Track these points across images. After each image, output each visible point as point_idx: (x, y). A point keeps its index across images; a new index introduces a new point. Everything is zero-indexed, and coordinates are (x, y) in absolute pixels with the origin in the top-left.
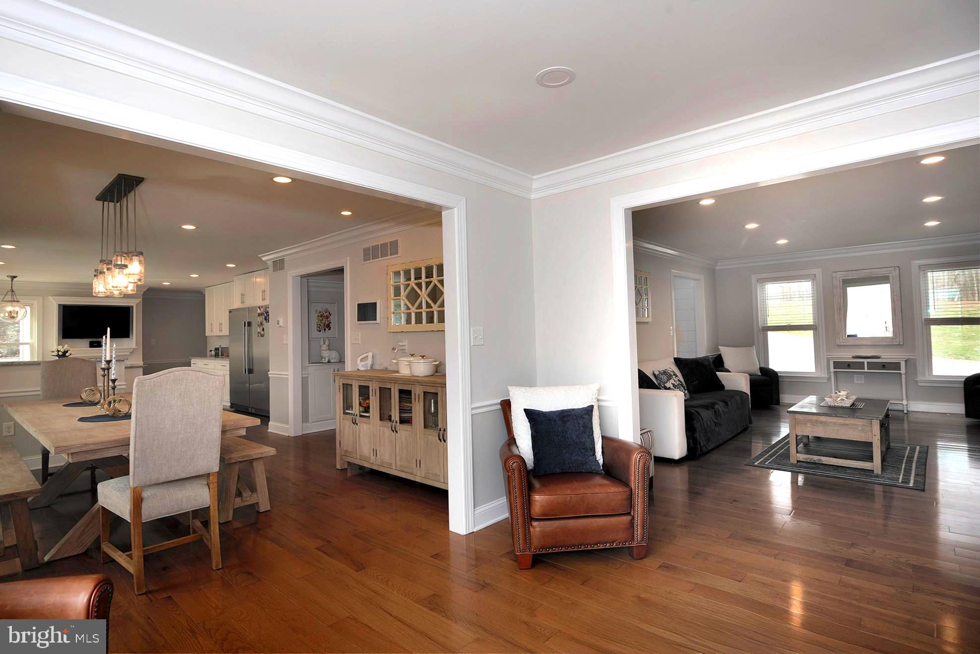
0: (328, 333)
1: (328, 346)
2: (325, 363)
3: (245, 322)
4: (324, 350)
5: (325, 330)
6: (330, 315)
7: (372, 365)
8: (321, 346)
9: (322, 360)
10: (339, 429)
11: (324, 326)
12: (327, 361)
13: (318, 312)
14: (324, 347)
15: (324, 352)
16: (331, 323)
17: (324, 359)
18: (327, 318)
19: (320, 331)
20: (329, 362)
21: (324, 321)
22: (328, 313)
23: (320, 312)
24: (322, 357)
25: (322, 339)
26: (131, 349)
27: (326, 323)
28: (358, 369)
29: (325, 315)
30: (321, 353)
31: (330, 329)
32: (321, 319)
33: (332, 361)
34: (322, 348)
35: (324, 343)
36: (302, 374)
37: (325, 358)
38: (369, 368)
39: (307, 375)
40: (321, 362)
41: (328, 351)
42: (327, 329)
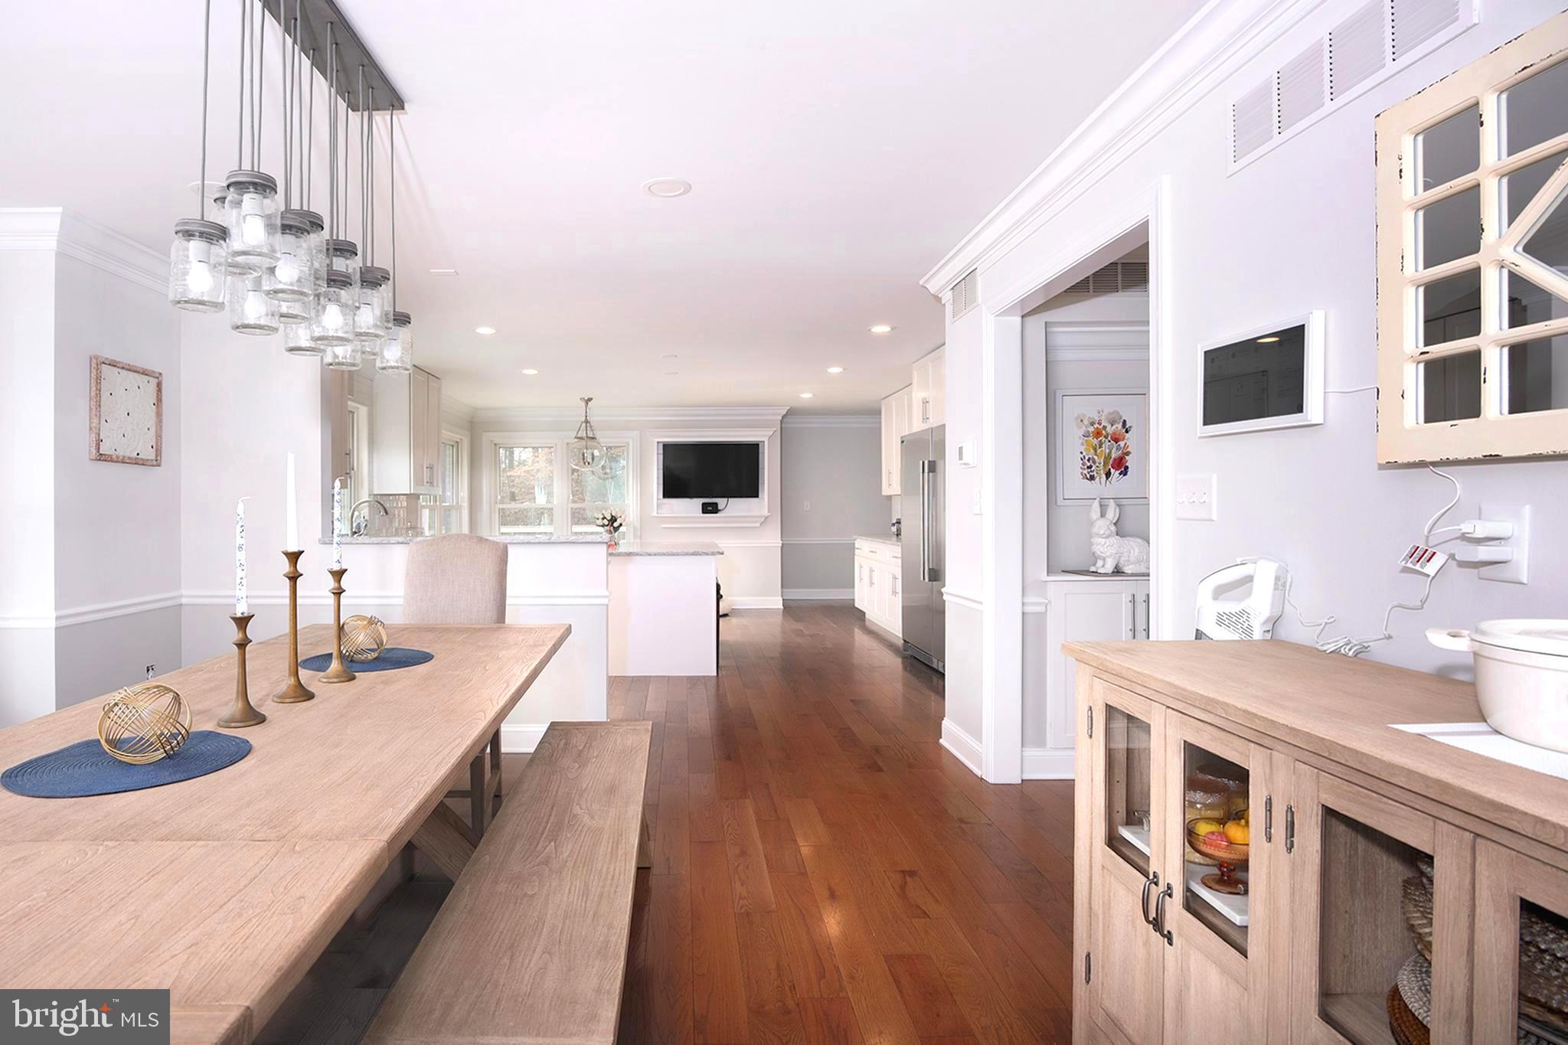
0: (1118, 484)
1: (1115, 524)
2: (1105, 575)
3: (923, 462)
4: (1101, 536)
5: (1108, 475)
6: (1127, 432)
7: (1274, 622)
8: (1092, 524)
9: (1094, 565)
10: (1086, 901)
11: (1105, 464)
12: (1109, 567)
13: (1086, 422)
14: (1103, 526)
15: (1100, 540)
16: (1128, 454)
17: (1100, 563)
18: (1116, 441)
19: (1092, 478)
20: (1118, 572)
21: (1105, 449)
22: (1120, 426)
23: (1092, 424)
24: (1095, 558)
25: (1096, 504)
26: (761, 517)
27: (1113, 456)
28: (1199, 635)
29: (1111, 430)
30: (1091, 544)
31: (1125, 473)
32: (1095, 442)
33: (1128, 570)
34: (1095, 530)
35: (1103, 515)
36: (1023, 604)
37: (1104, 559)
38: (1257, 635)
39: (1041, 609)
40: (1093, 569)
41: (1115, 540)
42: (1115, 473)
